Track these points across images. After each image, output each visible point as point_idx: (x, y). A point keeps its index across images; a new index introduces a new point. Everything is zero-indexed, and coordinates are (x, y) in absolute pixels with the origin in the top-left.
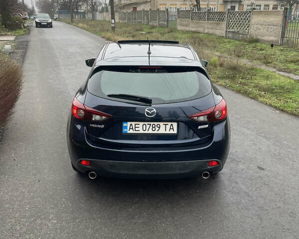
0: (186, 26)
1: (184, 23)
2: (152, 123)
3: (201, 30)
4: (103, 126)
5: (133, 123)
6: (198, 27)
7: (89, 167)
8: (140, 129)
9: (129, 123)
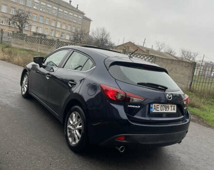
0: (21, 45)
1: (19, 42)
2: (165, 105)
3: (34, 49)
4: (139, 107)
5: (156, 105)
6: (32, 47)
7: (125, 141)
8: (159, 109)
9: (154, 105)
